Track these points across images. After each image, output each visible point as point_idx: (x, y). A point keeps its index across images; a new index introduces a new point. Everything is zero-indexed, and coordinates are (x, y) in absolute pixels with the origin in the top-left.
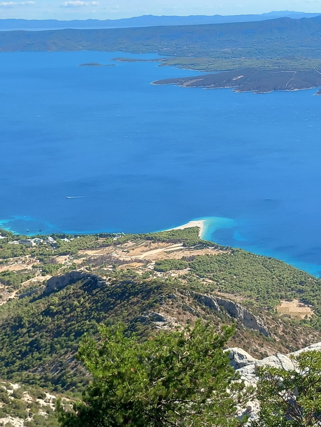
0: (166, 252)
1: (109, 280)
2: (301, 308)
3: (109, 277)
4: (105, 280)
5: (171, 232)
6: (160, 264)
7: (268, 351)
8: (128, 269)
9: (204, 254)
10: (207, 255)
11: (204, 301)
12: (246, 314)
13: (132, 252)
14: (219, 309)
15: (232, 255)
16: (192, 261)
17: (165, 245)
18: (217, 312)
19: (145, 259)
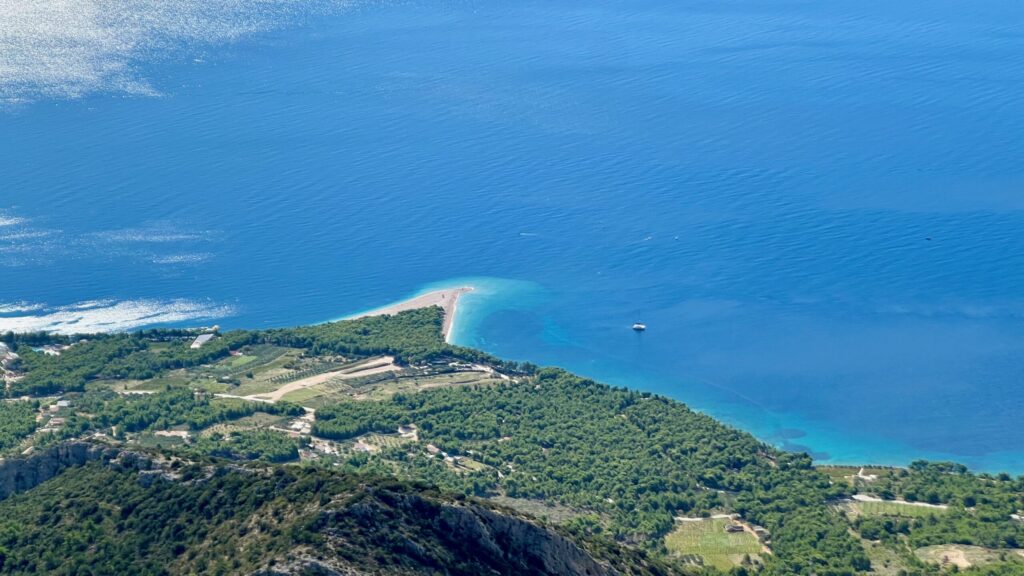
0: (347, 381)
1: (176, 465)
2: (731, 536)
3: (174, 459)
4: (163, 467)
5: (359, 322)
6: (328, 418)
8: (234, 434)
9: (456, 387)
10: (465, 389)
11: (452, 522)
12: (574, 558)
13: (247, 384)
14: (494, 545)
15: (538, 387)
16: (422, 404)
17: (344, 360)
18: (491, 552)
19: (285, 403)
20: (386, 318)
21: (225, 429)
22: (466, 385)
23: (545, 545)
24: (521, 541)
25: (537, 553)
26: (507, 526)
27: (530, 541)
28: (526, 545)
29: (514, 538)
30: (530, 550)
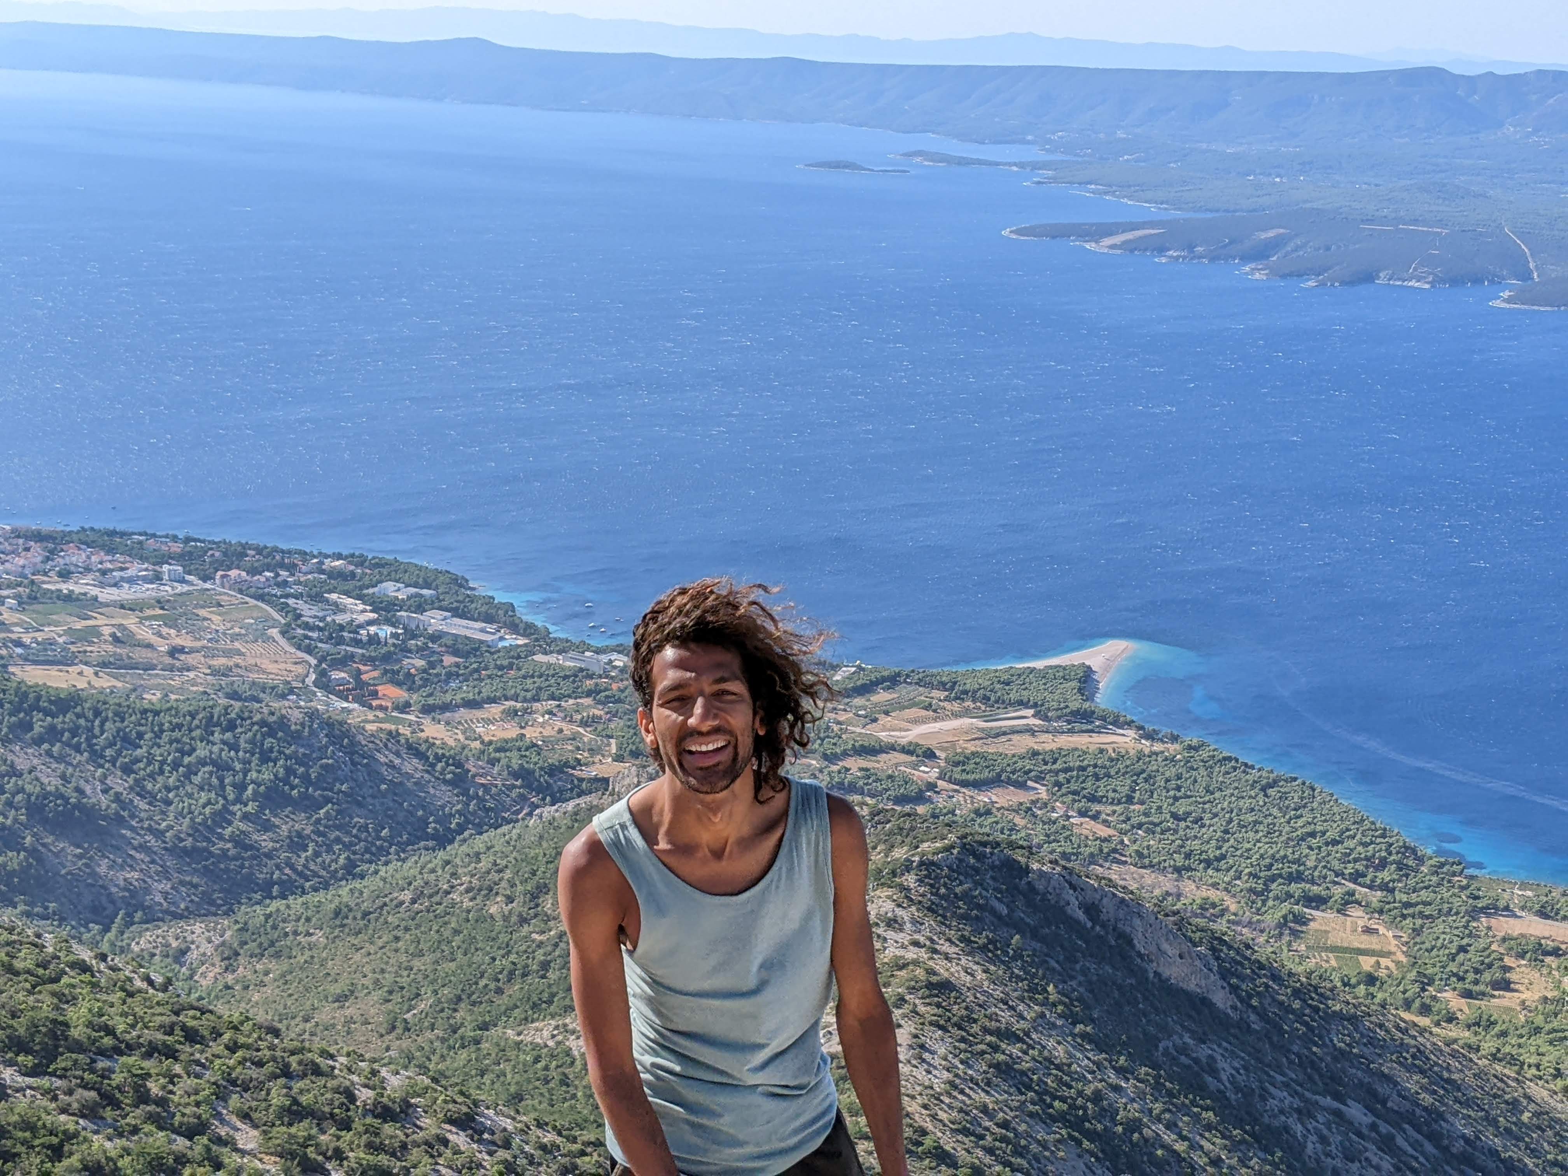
0: (982, 730)
2: (1364, 937)
5: (1004, 672)
6: (958, 764)
7: (1219, 1057)
9: (1092, 748)
10: (1101, 751)
11: (1040, 886)
12: (1167, 940)
13: (883, 720)
14: (1080, 915)
15: (1178, 757)
16: (1054, 763)
17: (983, 707)
18: (1078, 922)
19: (917, 745)
20: (1032, 670)
21: (854, 764)
22: (1102, 746)
23: (1137, 922)
24: (1111, 915)
25: (1128, 929)
26: (1098, 897)
27: (1121, 916)
28: (1117, 920)
29: (1104, 910)
30: (1120, 925)
